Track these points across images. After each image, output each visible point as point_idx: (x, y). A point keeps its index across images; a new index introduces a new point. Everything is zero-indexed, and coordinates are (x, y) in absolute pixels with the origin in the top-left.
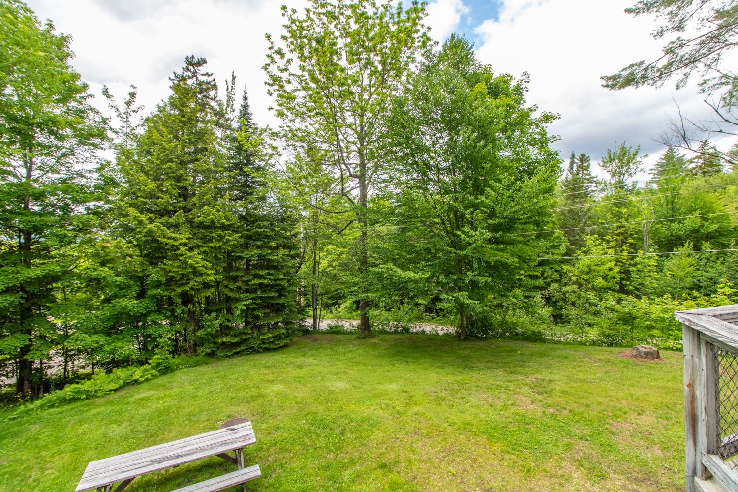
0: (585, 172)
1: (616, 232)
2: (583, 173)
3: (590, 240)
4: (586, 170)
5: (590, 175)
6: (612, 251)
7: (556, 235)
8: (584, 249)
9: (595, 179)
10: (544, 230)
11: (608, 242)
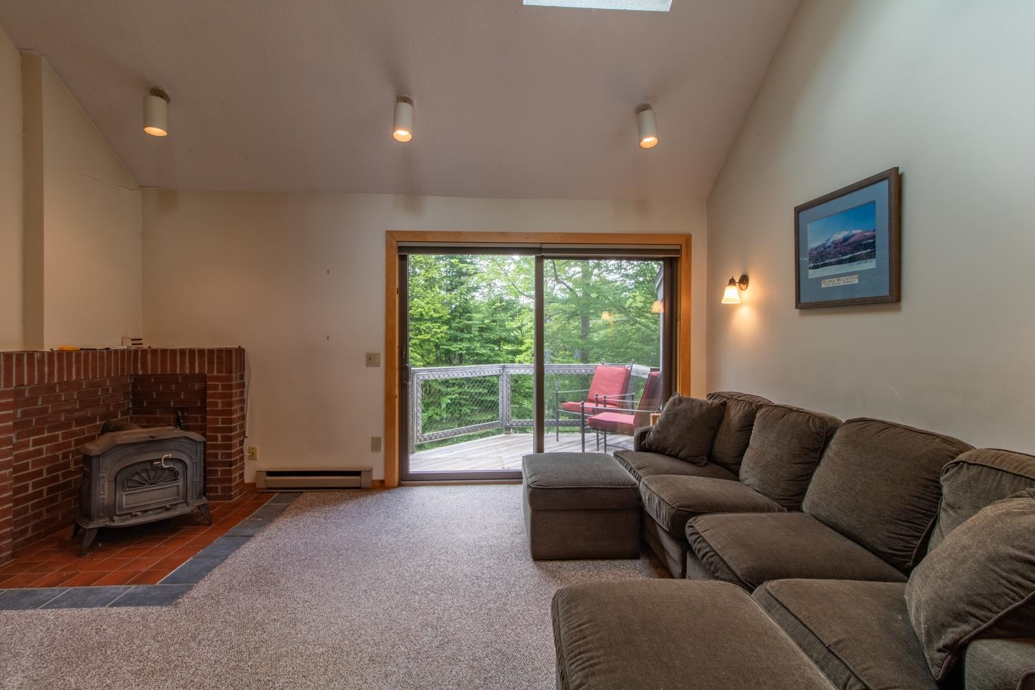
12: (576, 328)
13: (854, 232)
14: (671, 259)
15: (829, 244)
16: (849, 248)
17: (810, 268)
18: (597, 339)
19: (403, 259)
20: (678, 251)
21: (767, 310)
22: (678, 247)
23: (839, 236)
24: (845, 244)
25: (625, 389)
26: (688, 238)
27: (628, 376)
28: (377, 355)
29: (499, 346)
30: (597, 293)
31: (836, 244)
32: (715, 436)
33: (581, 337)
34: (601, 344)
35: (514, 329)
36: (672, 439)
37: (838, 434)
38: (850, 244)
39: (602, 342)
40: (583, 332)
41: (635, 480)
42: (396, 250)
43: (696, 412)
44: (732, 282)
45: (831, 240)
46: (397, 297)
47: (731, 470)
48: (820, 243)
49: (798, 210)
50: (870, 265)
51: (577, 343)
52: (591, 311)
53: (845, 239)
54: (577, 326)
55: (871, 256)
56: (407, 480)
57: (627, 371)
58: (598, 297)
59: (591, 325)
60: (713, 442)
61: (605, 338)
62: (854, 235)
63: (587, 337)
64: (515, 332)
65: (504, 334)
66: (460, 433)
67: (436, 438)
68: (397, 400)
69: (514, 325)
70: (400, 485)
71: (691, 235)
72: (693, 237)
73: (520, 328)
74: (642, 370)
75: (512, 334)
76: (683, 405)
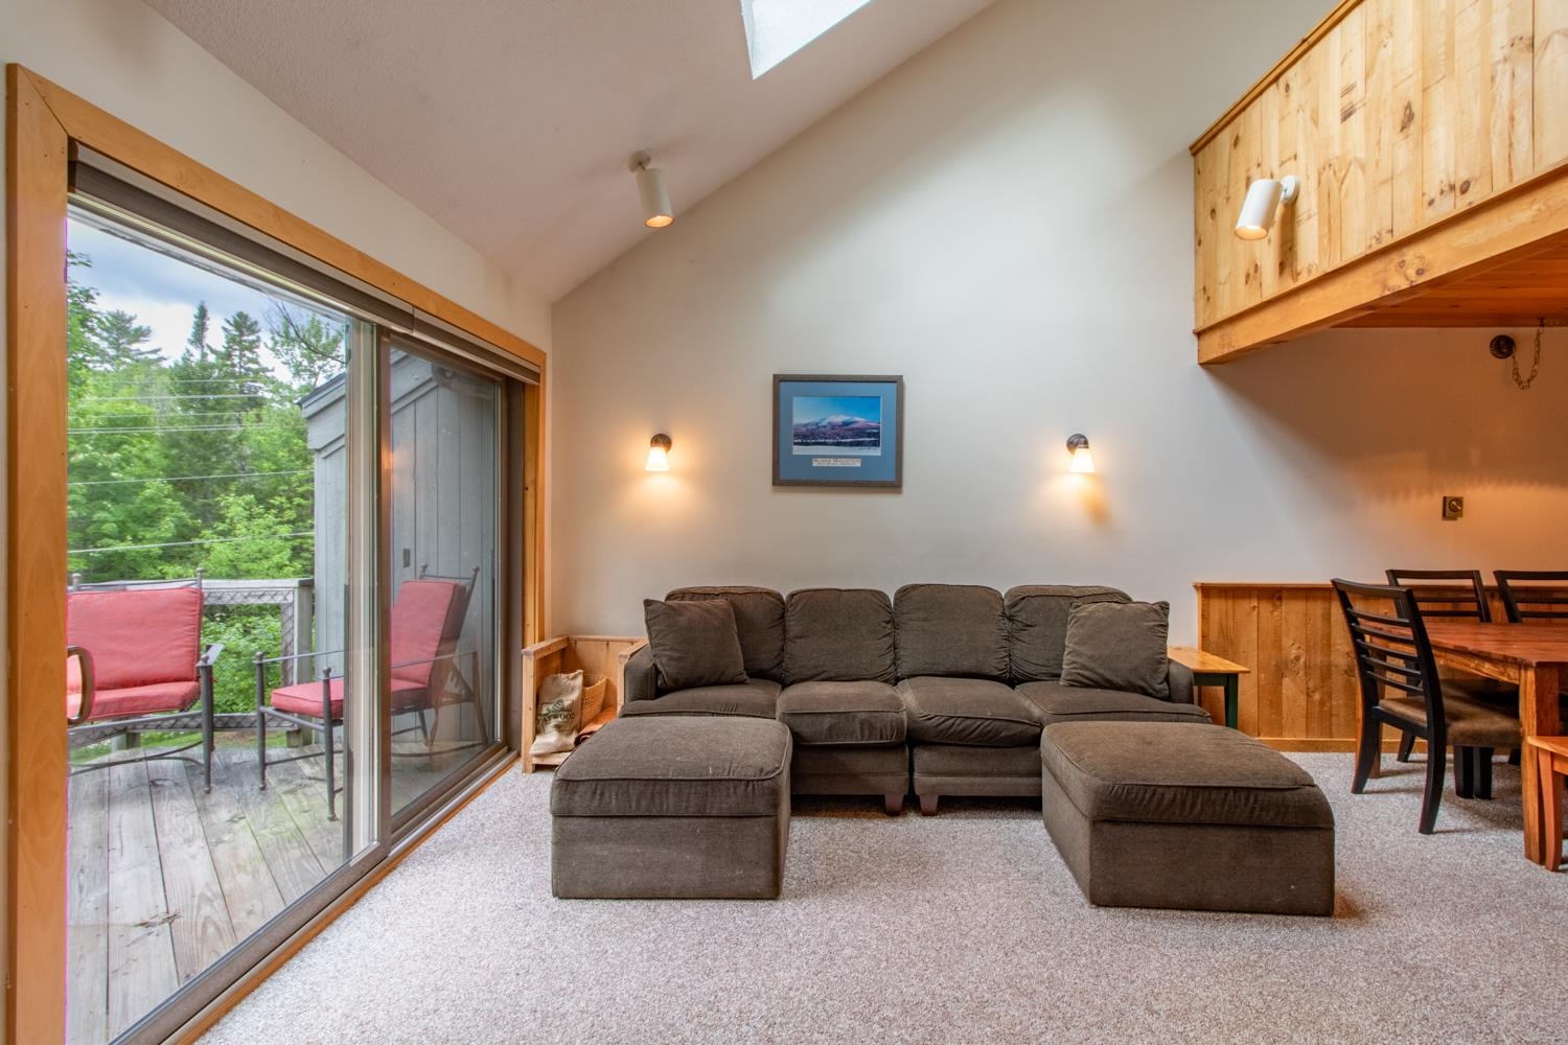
0: (247, 353)
1: (300, 490)
2: (242, 356)
3: (234, 505)
4: (250, 349)
5: (257, 363)
6: (285, 530)
7: (148, 492)
8: (221, 527)
9: (269, 374)
10: (114, 479)
11: (281, 510)
13: (857, 419)
15: (824, 423)
16: (850, 433)
17: (795, 444)
20: (538, 376)
21: (710, 481)
22: (538, 371)
23: (839, 419)
24: (845, 428)
26: (544, 358)
31: (833, 426)
38: (852, 429)
45: (827, 421)
48: (810, 421)
49: (779, 379)
50: (876, 452)
53: (845, 424)
55: (876, 444)
62: (857, 422)
71: (546, 355)
72: (547, 360)
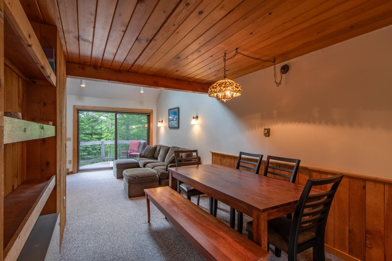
12: (124, 129)
14: (149, 115)
17: (171, 121)
18: (132, 133)
19: (78, 112)
20: (150, 114)
21: (165, 128)
22: (150, 113)
25: (139, 147)
26: (152, 111)
27: (140, 144)
28: (71, 138)
29: (92, 136)
30: (132, 117)
32: (155, 153)
33: (126, 133)
34: (134, 135)
35: (99, 129)
36: (146, 154)
37: (170, 149)
39: (134, 134)
40: (127, 130)
41: (138, 162)
42: (76, 111)
43: (151, 148)
44: (160, 122)
46: (76, 122)
47: (157, 159)
49: (169, 110)
51: (125, 134)
52: (130, 123)
53: (174, 117)
54: (125, 128)
56: (78, 171)
57: (139, 142)
58: (132, 118)
59: (130, 128)
60: (154, 154)
61: (135, 133)
63: (129, 132)
64: (99, 131)
65: (94, 131)
66: (89, 162)
67: (82, 163)
68: (76, 150)
69: (99, 127)
70: (77, 173)
71: (153, 110)
72: (153, 111)
73: (101, 129)
74: (142, 141)
75: (98, 131)
76: (149, 147)
